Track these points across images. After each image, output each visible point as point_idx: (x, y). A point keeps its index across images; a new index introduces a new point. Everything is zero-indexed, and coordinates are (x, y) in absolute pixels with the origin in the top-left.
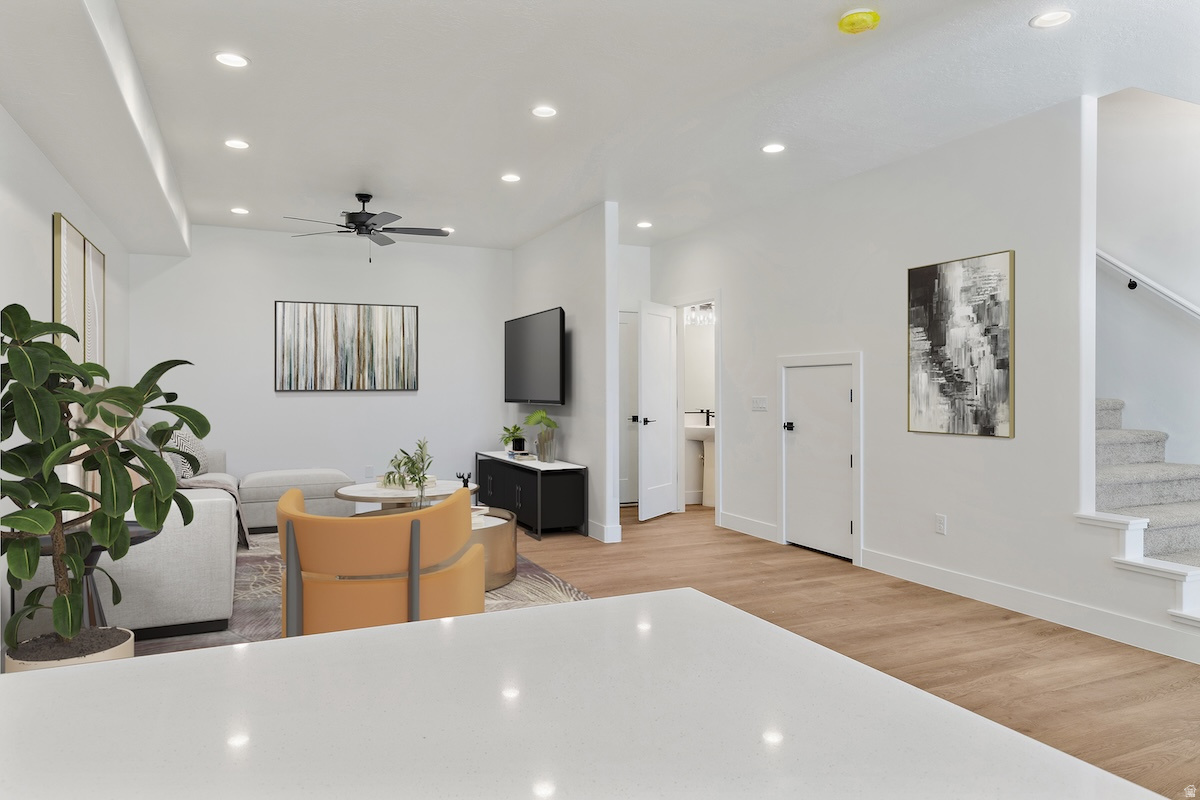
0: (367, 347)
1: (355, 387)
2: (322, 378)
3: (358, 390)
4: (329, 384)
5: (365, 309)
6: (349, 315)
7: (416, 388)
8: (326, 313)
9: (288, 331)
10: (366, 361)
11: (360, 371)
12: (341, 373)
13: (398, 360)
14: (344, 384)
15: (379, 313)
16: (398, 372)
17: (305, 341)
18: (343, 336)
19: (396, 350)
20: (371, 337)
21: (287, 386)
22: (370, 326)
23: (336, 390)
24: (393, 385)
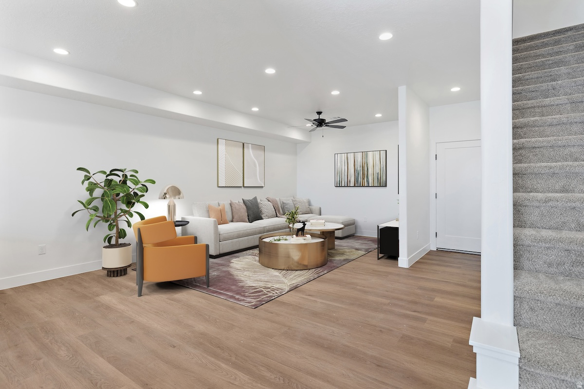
0: (366, 169)
1: (361, 185)
2: (350, 182)
3: (363, 186)
4: (352, 184)
5: (365, 154)
6: (359, 157)
7: (386, 186)
8: (351, 156)
9: (339, 164)
10: (365, 175)
11: (363, 179)
12: (356, 180)
13: (378, 174)
14: (357, 185)
15: (370, 154)
16: (378, 179)
17: (344, 168)
18: (357, 165)
19: (377, 170)
20: (367, 165)
21: (339, 185)
22: (367, 160)
23: (354, 186)
24: (376, 184)
